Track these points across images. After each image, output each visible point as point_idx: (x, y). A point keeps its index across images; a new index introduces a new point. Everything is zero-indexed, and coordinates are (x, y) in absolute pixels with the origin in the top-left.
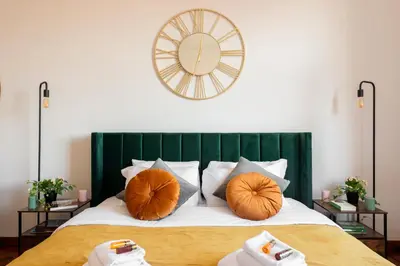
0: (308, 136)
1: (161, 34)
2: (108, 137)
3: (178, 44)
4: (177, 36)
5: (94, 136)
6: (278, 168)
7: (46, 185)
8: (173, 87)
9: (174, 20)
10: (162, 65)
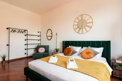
0: (110, 42)
1: (75, 21)
2: (65, 42)
3: (78, 23)
4: (78, 21)
5: (63, 41)
6: (100, 50)
7: (56, 49)
8: (77, 32)
9: (77, 18)
10: (75, 27)
